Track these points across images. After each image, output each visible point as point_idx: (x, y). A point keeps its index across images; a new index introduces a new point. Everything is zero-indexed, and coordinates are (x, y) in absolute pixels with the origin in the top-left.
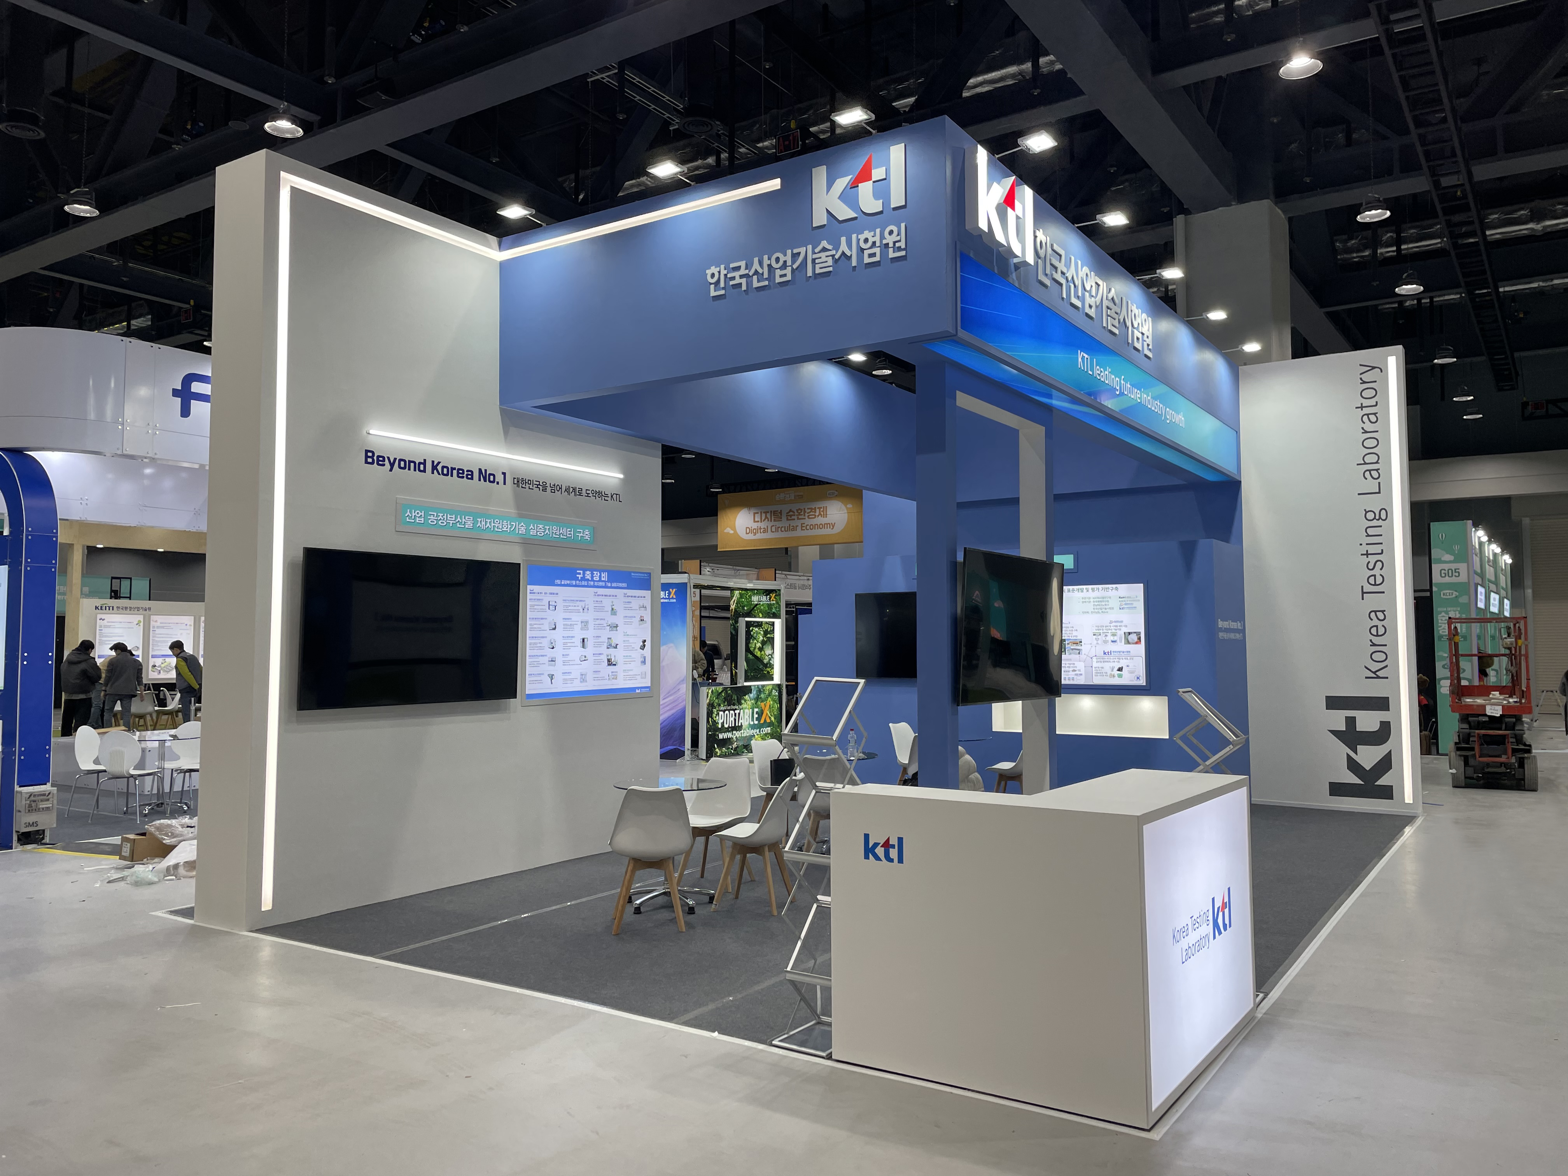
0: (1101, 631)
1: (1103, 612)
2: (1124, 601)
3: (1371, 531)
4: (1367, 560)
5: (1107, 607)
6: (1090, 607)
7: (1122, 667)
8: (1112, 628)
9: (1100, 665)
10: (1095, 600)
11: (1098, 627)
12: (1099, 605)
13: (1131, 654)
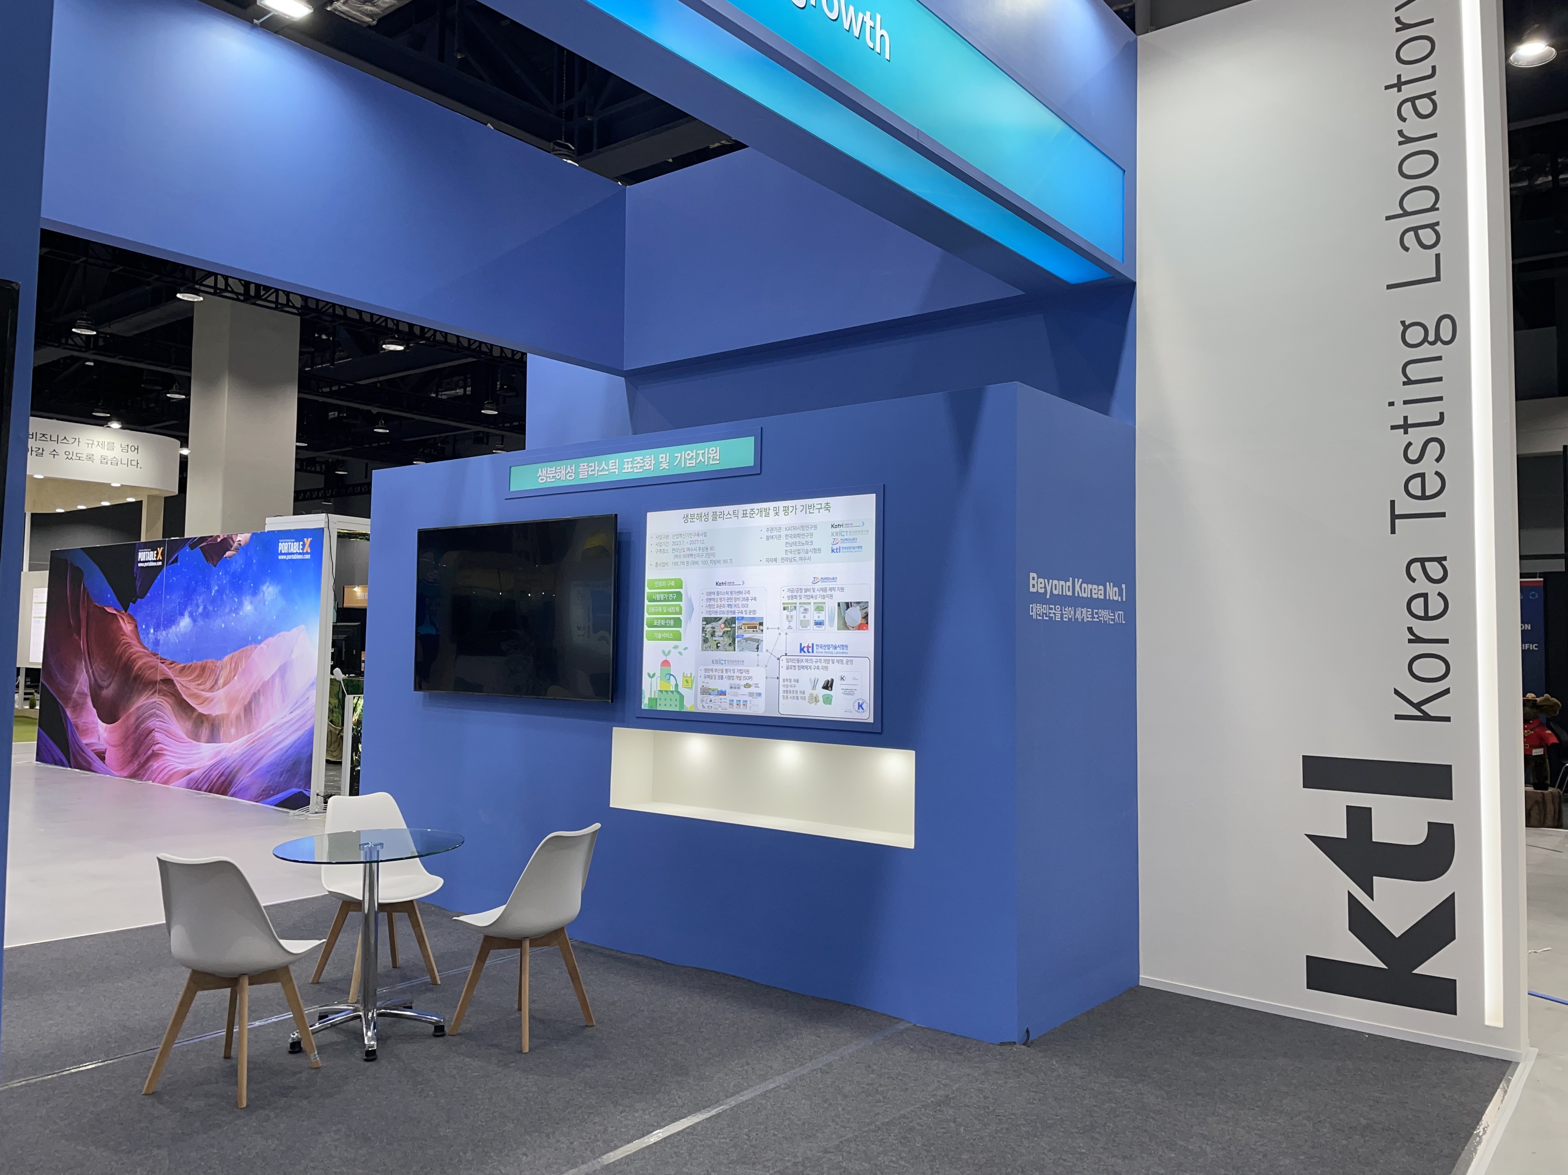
0: (798, 601)
1: (801, 559)
2: (840, 533)
3: (1414, 372)
4: (1407, 439)
5: (809, 547)
6: (778, 548)
7: (832, 680)
8: (817, 593)
9: (793, 674)
10: (789, 532)
11: (792, 591)
12: (795, 544)
13: (850, 651)
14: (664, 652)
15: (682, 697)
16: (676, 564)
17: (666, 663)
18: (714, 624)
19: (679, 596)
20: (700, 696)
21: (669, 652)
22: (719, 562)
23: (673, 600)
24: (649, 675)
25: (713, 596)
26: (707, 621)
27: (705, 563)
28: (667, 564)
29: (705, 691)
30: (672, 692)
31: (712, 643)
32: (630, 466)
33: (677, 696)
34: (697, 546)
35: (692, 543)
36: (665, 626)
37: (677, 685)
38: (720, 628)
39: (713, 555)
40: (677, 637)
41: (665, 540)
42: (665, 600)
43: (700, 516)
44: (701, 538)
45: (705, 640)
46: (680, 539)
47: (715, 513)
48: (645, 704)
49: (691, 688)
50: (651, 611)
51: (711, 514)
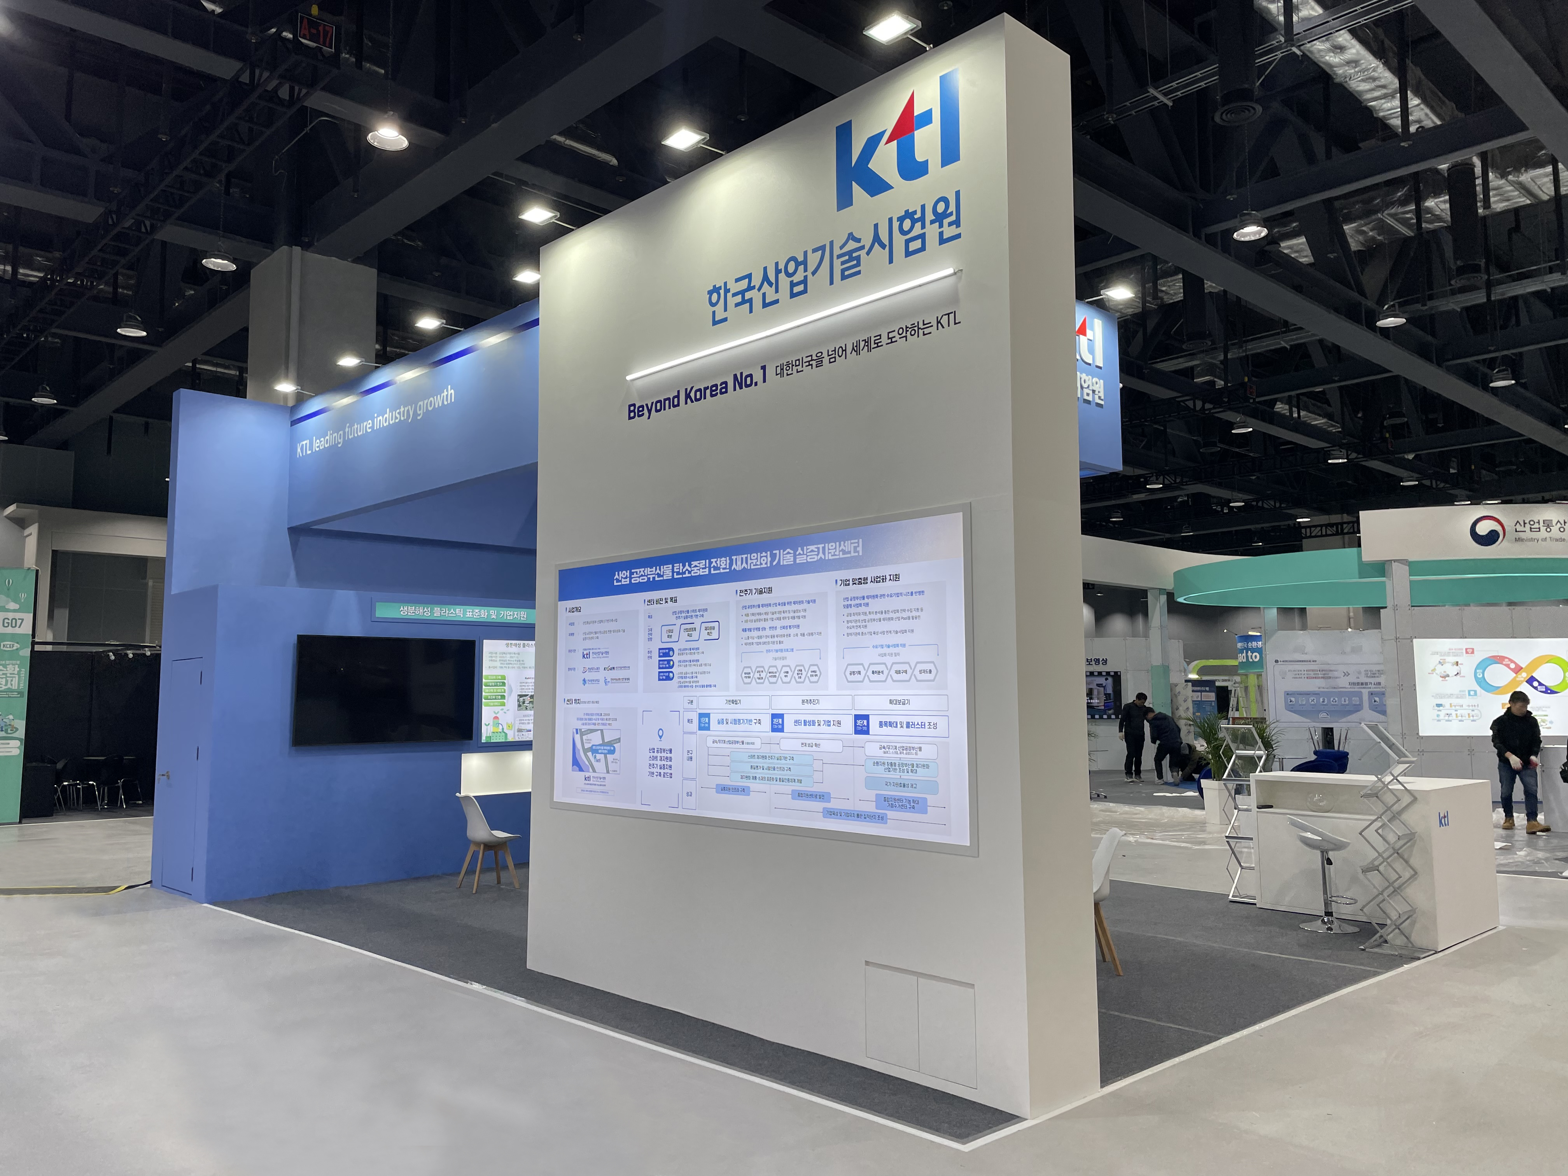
14: (495, 712)
15: (506, 734)
16: (501, 667)
17: (496, 718)
18: (525, 698)
19: (504, 684)
20: (517, 733)
21: (498, 712)
22: (527, 667)
23: (500, 686)
24: (486, 724)
25: (523, 684)
26: (521, 696)
27: (519, 668)
28: (496, 667)
29: (520, 730)
30: (500, 732)
31: (523, 707)
32: (471, 613)
33: (504, 734)
34: (514, 659)
35: (511, 657)
36: (496, 699)
37: (503, 729)
38: (528, 699)
39: (524, 664)
40: (503, 705)
41: (495, 655)
42: (495, 686)
43: (516, 645)
44: (517, 655)
45: (519, 706)
46: (504, 655)
47: (524, 644)
48: (484, 740)
49: (512, 730)
50: (486, 691)
51: (522, 644)
